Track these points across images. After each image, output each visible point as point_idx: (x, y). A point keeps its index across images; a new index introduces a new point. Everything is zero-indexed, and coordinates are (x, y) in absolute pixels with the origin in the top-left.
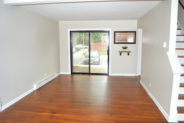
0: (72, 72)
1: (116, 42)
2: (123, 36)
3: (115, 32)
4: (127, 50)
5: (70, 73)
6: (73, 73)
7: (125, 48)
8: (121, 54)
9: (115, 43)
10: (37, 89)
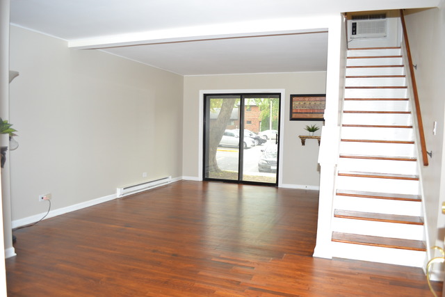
0: (206, 177)
1: (294, 116)
2: (310, 104)
3: (292, 96)
4: (315, 134)
5: (200, 178)
6: (206, 180)
7: (313, 130)
8: (303, 143)
9: (292, 119)
10: (122, 196)
